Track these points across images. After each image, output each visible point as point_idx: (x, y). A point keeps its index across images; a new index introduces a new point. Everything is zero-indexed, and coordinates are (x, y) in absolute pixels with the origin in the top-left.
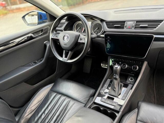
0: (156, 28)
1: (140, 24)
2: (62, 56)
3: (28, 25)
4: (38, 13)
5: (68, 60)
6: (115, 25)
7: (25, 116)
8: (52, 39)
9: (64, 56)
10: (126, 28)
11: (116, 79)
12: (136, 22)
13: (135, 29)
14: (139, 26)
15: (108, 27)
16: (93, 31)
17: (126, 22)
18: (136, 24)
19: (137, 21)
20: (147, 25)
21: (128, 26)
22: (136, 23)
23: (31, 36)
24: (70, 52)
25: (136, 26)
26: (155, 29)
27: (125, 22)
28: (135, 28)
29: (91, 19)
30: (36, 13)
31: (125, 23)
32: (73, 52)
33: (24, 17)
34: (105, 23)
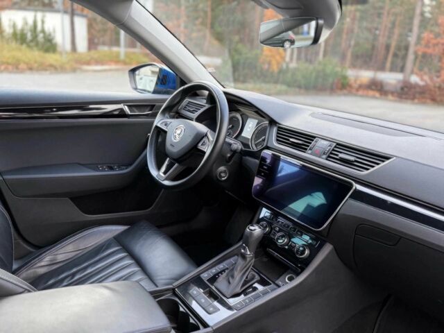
0: (368, 169)
1: (341, 152)
2: (159, 168)
3: (136, 89)
4: (161, 70)
5: (166, 179)
6: (291, 140)
7: (35, 266)
8: (157, 127)
9: (163, 169)
10: (310, 152)
11: (244, 257)
12: (335, 144)
13: (327, 159)
14: (337, 155)
15: (277, 140)
16: (253, 141)
17: (315, 140)
18: (333, 150)
19: (338, 144)
20: (352, 159)
21: (316, 148)
22: (335, 147)
23: (122, 110)
24: (176, 165)
25: (331, 153)
26: (366, 172)
27: (315, 137)
28: (329, 157)
29: (255, 112)
30: (157, 70)
31: (313, 140)
32: (185, 167)
33: (133, 71)
34: (275, 130)
